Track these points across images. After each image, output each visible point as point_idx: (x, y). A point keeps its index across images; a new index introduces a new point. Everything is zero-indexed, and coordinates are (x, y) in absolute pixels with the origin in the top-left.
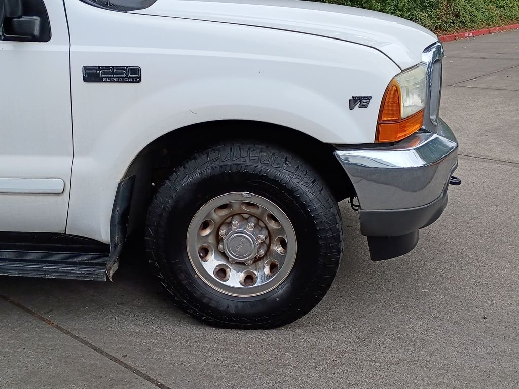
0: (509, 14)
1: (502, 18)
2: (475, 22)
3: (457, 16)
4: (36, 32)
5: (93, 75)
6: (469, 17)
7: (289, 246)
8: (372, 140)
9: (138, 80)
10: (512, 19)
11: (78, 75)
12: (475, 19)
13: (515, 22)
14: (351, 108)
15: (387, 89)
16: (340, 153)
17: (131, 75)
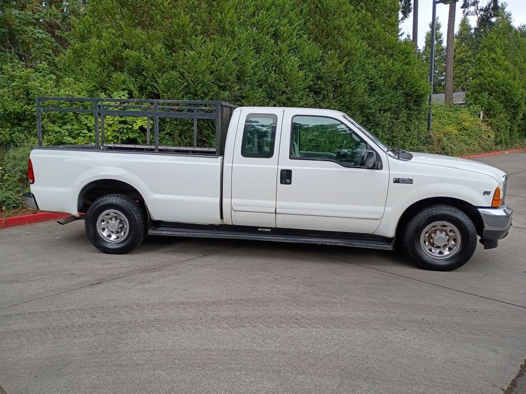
0: (473, 148)
1: (469, 151)
2: (454, 153)
3: (443, 149)
4: (379, 167)
5: (397, 181)
6: (450, 150)
7: (457, 242)
8: (490, 206)
9: (412, 183)
10: (474, 152)
11: (392, 181)
12: (453, 151)
13: (477, 153)
14: (484, 195)
15: (496, 191)
16: (479, 209)
17: (410, 181)
